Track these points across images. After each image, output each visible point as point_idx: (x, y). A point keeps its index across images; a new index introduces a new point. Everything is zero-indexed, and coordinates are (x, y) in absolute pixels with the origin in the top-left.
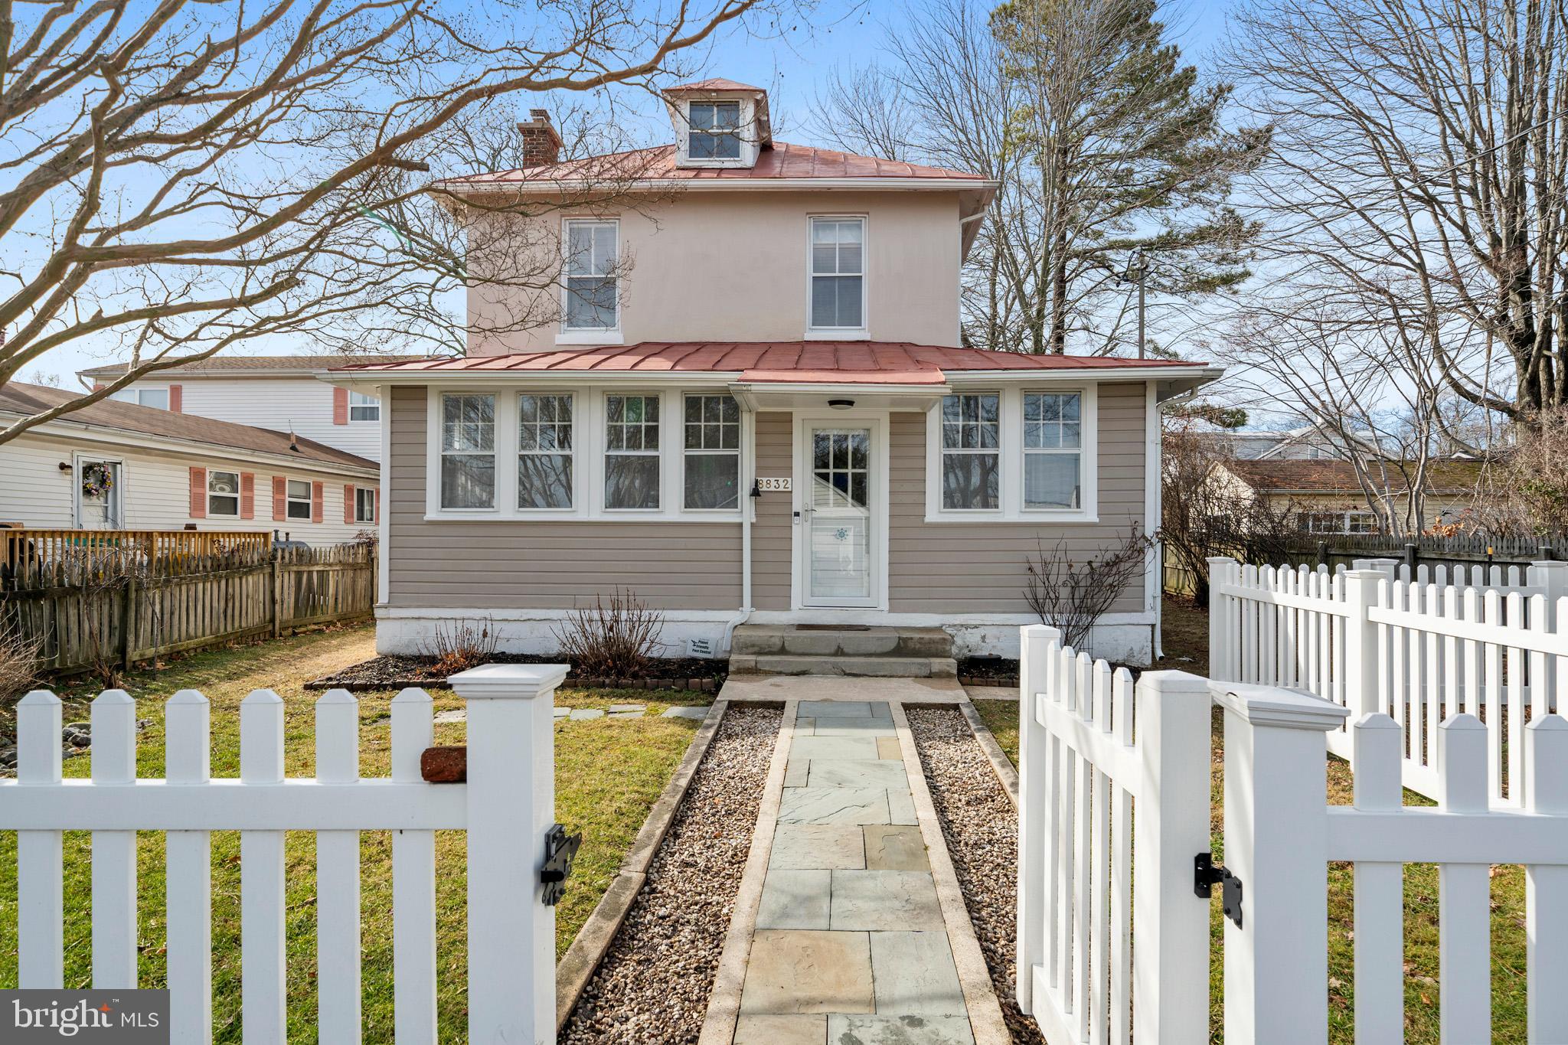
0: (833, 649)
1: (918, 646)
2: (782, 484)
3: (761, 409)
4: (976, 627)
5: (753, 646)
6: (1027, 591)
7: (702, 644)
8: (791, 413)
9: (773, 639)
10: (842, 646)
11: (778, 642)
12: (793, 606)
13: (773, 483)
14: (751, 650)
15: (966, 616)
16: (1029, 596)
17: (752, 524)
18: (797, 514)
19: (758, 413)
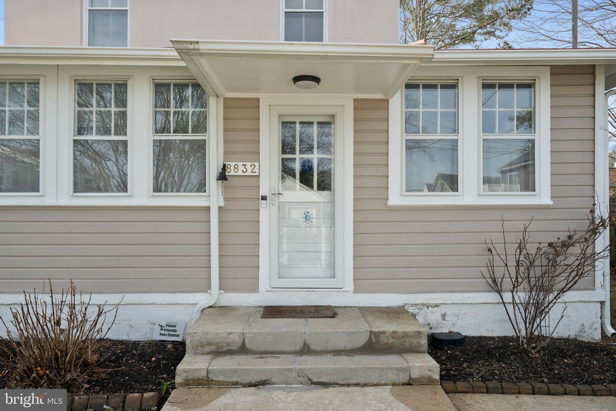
0: (298, 346)
1: (391, 341)
2: (250, 169)
3: (229, 95)
4: (437, 306)
5: (210, 344)
6: (485, 270)
7: (171, 328)
8: (258, 100)
9: (232, 336)
10: (308, 342)
11: (237, 340)
12: (261, 288)
13: (241, 168)
14: (208, 349)
15: (428, 295)
16: (487, 275)
17: (220, 208)
18: (264, 198)
19: (225, 99)
